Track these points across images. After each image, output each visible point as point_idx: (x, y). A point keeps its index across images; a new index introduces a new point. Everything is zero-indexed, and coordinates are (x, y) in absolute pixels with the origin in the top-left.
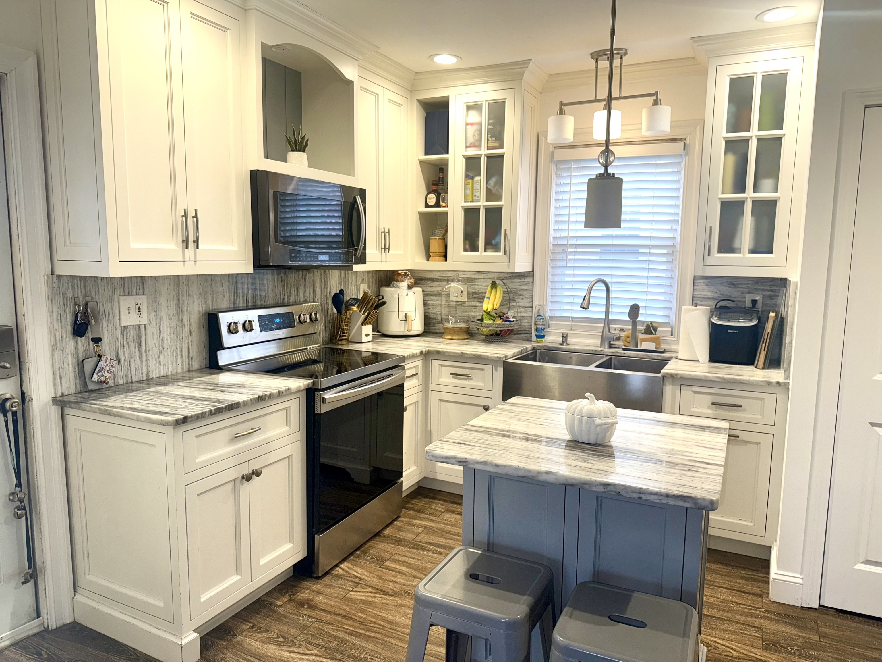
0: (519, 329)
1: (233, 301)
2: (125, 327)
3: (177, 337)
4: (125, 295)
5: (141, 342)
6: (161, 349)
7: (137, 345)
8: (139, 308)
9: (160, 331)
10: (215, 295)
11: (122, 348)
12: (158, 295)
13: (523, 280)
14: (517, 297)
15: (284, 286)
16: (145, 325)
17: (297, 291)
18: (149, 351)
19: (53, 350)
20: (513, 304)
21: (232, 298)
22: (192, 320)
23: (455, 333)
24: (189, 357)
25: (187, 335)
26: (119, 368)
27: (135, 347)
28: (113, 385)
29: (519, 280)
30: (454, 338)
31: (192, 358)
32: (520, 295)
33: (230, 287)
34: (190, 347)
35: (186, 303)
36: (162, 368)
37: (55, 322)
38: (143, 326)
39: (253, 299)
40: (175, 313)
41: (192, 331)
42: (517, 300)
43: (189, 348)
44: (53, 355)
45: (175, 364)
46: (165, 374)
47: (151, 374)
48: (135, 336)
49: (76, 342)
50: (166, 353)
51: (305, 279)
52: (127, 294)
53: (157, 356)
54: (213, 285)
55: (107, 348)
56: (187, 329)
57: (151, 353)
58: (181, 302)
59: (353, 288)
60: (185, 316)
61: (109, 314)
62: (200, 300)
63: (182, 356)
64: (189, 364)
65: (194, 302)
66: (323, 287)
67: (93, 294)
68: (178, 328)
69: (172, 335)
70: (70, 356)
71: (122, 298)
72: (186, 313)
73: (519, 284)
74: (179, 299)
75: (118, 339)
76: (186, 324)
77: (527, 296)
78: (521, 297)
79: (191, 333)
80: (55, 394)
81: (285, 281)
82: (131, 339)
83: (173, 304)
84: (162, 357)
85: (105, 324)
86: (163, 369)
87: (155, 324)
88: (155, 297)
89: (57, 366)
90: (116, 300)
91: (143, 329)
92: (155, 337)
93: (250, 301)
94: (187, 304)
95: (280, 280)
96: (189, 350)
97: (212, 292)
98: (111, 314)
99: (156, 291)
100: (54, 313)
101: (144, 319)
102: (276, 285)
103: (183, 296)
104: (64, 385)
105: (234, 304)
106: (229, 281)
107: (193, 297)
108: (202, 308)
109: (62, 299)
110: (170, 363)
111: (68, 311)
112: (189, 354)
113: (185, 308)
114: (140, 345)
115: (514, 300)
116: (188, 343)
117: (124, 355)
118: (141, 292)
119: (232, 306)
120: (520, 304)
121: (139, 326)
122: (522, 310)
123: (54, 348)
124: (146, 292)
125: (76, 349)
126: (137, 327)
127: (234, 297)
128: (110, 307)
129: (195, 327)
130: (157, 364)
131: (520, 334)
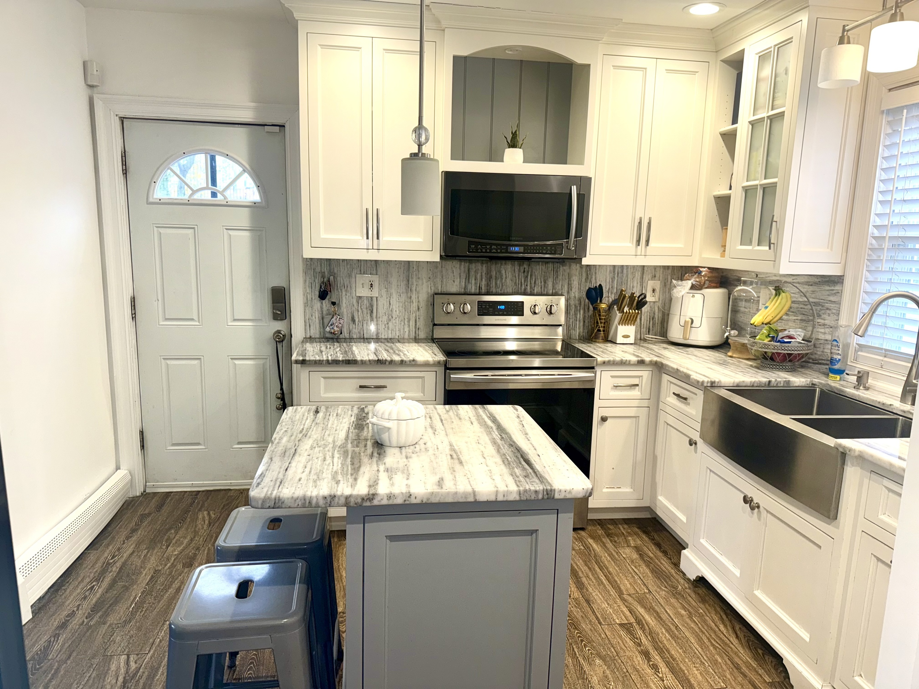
0: (821, 358)
1: (464, 286)
2: (360, 297)
3: (405, 311)
4: (361, 274)
5: (372, 309)
6: (390, 317)
7: (369, 312)
8: (371, 285)
9: (390, 304)
10: (445, 280)
11: (357, 312)
12: (389, 276)
13: (833, 288)
14: (823, 311)
15: (527, 277)
16: (377, 297)
17: (545, 282)
18: (379, 318)
19: (305, 306)
20: (819, 321)
21: (463, 284)
22: (420, 299)
24: (415, 327)
25: (414, 309)
26: (354, 326)
27: (367, 313)
28: (348, 337)
29: (827, 288)
31: (418, 329)
32: (827, 309)
33: (462, 274)
34: (418, 320)
35: (415, 284)
36: (390, 332)
37: (307, 288)
38: (375, 298)
39: (488, 286)
40: (404, 291)
41: (420, 307)
42: (823, 316)
43: (416, 320)
44: (305, 310)
45: (402, 331)
46: (393, 337)
47: (380, 335)
48: (368, 305)
49: (322, 303)
50: (394, 321)
51: (557, 272)
52: (362, 272)
53: (386, 323)
54: (444, 272)
55: (345, 310)
56: (415, 305)
57: (381, 319)
58: (410, 283)
59: (635, 284)
60: (414, 294)
61: (347, 287)
62: (429, 283)
63: (409, 326)
64: (416, 333)
65: (423, 284)
66: (583, 280)
67: (336, 271)
68: (406, 303)
69: (401, 308)
70: (317, 312)
71: (357, 275)
72: (414, 292)
73: (828, 293)
74: (408, 281)
75: (354, 305)
76: (414, 301)
77: (834, 311)
78: (828, 311)
79: (418, 309)
80: (306, 335)
81: (528, 272)
82: (364, 307)
83: (403, 284)
84: (390, 324)
85: (344, 293)
86: (391, 333)
87: (386, 298)
88: (387, 277)
89: (307, 318)
90: (353, 276)
91: (375, 300)
92: (385, 307)
93: (483, 288)
94: (417, 285)
95: (522, 271)
96: (416, 322)
97: (442, 277)
98: (349, 287)
99: (388, 273)
100: (307, 282)
101: (375, 293)
102: (517, 275)
103: (412, 278)
104: (312, 330)
105: (465, 289)
106: (460, 269)
107: (422, 279)
108: (431, 289)
109: (312, 273)
110: (397, 329)
111: (317, 281)
112: (416, 325)
113: (414, 289)
114: (372, 312)
115: (819, 316)
116: (416, 316)
117: (358, 317)
118: (374, 272)
119: (463, 290)
120: (826, 322)
121: (372, 298)
122: (827, 330)
123: (306, 305)
124: (379, 273)
125: (322, 308)
126: (370, 298)
127: (465, 283)
128: (348, 281)
129: (423, 304)
130: (386, 329)
131: (820, 364)
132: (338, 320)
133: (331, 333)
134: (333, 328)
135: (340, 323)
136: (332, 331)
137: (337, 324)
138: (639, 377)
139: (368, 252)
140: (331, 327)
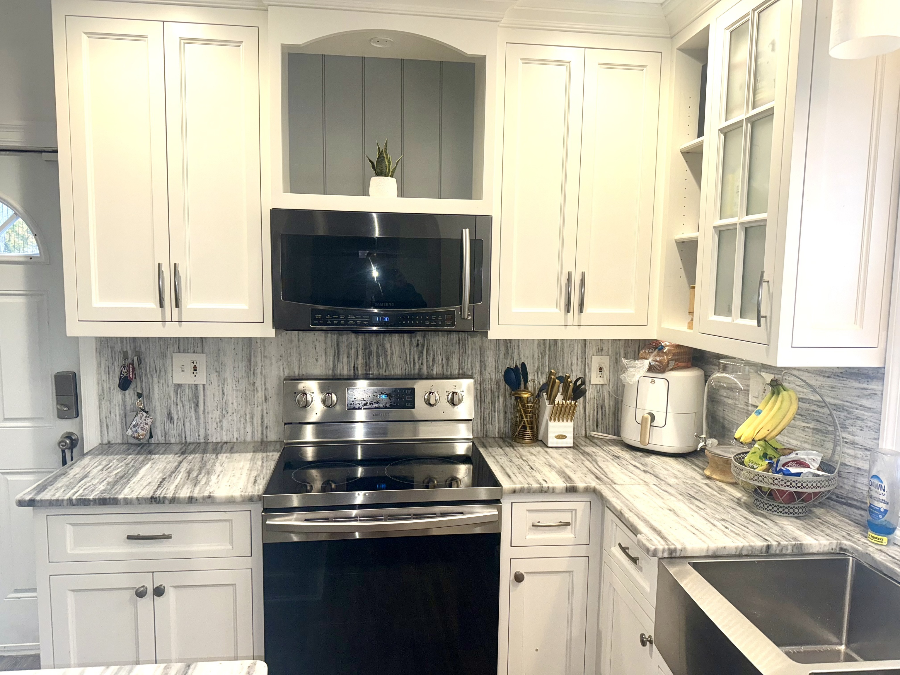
0: (850, 495)
1: (331, 366)
2: (180, 385)
3: (246, 402)
4: (179, 352)
5: (198, 402)
6: (224, 412)
7: (193, 406)
8: (195, 367)
9: (223, 394)
10: (303, 359)
11: (175, 406)
12: (221, 354)
13: (865, 386)
14: (851, 421)
15: (422, 352)
16: (204, 385)
17: (448, 360)
18: (208, 413)
19: (100, 400)
20: (844, 435)
21: (331, 363)
22: (268, 386)
23: (718, 467)
24: (262, 426)
25: (260, 400)
26: (171, 426)
27: (190, 407)
28: (163, 442)
29: (856, 384)
30: (714, 476)
31: (267, 427)
32: (858, 418)
33: (328, 350)
34: (265, 415)
35: (260, 365)
36: (224, 433)
37: (103, 373)
38: (202, 386)
39: (366, 366)
40: (244, 375)
41: (268, 397)
42: (851, 429)
43: (262, 416)
44: (100, 404)
45: (242, 431)
46: (229, 440)
47: (210, 438)
48: (191, 396)
49: (124, 395)
50: (230, 418)
51: (464, 345)
52: (182, 350)
53: (218, 420)
54: (302, 347)
55: (158, 404)
56: (260, 394)
57: (210, 416)
58: (253, 363)
59: (575, 361)
60: (259, 379)
61: (160, 371)
62: (280, 363)
63: (253, 423)
64: (262, 434)
65: (271, 364)
66: (502, 356)
67: (143, 349)
68: (247, 392)
69: (239, 399)
70: (117, 408)
71: (174, 354)
72: (259, 376)
73: (857, 392)
74: (250, 361)
75: (170, 397)
76: (259, 389)
77: (870, 424)
78: (859, 423)
79: (266, 399)
80: (102, 441)
81: (423, 346)
82: (185, 399)
83: (242, 365)
84: (225, 422)
85: (156, 380)
86: (227, 435)
87: (217, 385)
88: (218, 356)
89: (104, 415)
90: (169, 356)
91: (202, 389)
92: (217, 398)
93: (359, 369)
94: (262, 366)
95: (415, 344)
96: (262, 418)
97: (300, 354)
98: (163, 370)
99: (219, 350)
100: (103, 365)
101: (201, 379)
102: (407, 350)
103: (256, 357)
104: (110, 433)
105: (333, 370)
106: (326, 343)
107: (271, 359)
108: (284, 372)
109: (110, 352)
110: (235, 430)
111: (116, 364)
112: (262, 422)
113: (258, 371)
114: (197, 406)
115: (844, 427)
116: (262, 410)
117: (177, 414)
118: (199, 350)
119: (331, 372)
120: (857, 439)
121: (196, 385)
122: (860, 453)
123: (101, 398)
124: (206, 349)
125: (124, 401)
126: (194, 386)
127: (334, 362)
128: (161, 363)
129: (272, 392)
130: (218, 428)
131: (851, 505)
132: (143, 419)
133: (134, 437)
134: (136, 431)
135: (147, 424)
136: (136, 435)
137: (142, 425)
138: (571, 510)
139: (164, 326)
140: (134, 429)
